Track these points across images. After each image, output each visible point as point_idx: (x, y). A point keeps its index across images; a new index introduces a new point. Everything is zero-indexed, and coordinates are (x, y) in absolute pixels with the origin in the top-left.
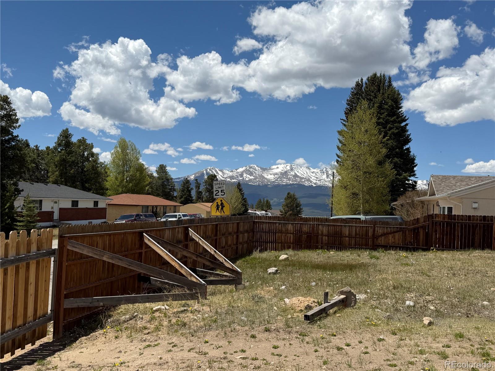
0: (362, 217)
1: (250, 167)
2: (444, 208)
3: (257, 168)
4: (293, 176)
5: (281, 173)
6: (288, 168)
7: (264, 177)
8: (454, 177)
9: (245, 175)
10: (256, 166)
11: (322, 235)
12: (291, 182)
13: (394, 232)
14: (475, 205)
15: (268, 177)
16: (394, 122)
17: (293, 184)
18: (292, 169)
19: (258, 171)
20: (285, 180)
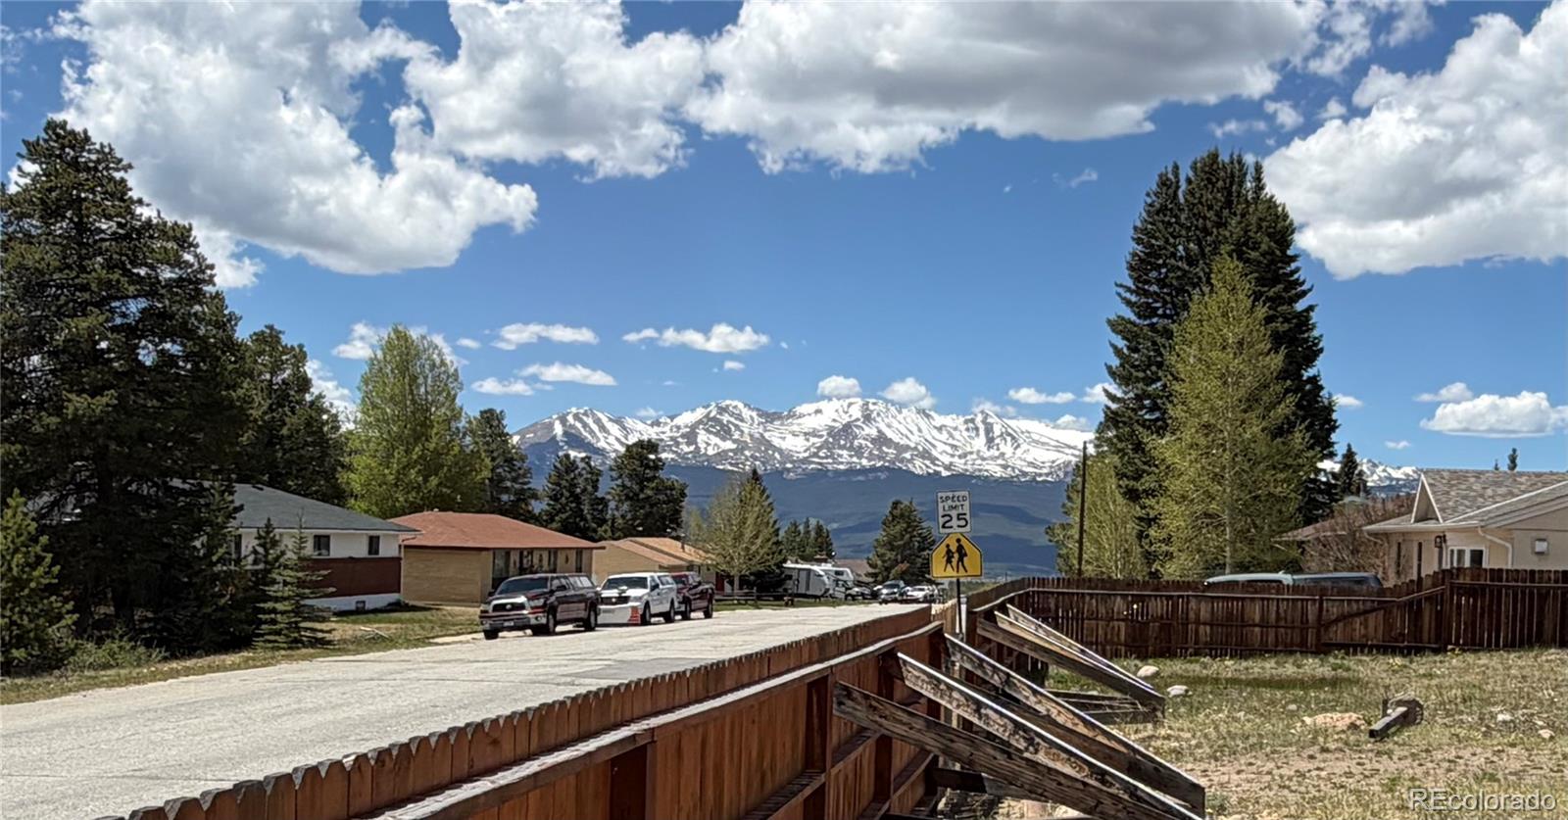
1: (722, 410)
2: (1461, 552)
3: (746, 413)
4: (874, 441)
5: (831, 431)
6: (856, 412)
7: (769, 445)
9: (702, 436)
10: (741, 405)
12: (865, 462)
13: (1365, 611)
14: (1541, 547)
15: (784, 445)
17: (873, 469)
18: (868, 418)
19: (750, 424)
20: (845, 453)
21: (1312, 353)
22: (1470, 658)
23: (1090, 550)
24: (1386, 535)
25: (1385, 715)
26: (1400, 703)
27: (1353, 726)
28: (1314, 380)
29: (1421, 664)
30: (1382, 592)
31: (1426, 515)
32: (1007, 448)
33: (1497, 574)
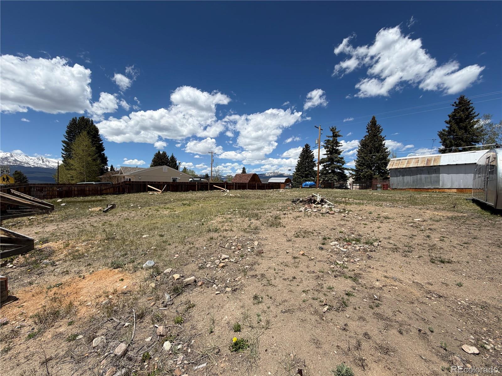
0: (94, 183)
2: (127, 179)
4: (14, 160)
5: (2, 158)
6: (8, 155)
8: (130, 168)
11: (74, 191)
13: (110, 188)
14: (140, 178)
16: (96, 141)
17: (13, 165)
18: (12, 156)
21: (103, 150)
22: (128, 194)
23: (60, 179)
24: (115, 177)
25: (107, 207)
26: (111, 205)
27: (100, 210)
28: (104, 154)
29: (119, 196)
30: (113, 185)
31: (122, 173)
32: (47, 163)
33: (133, 182)
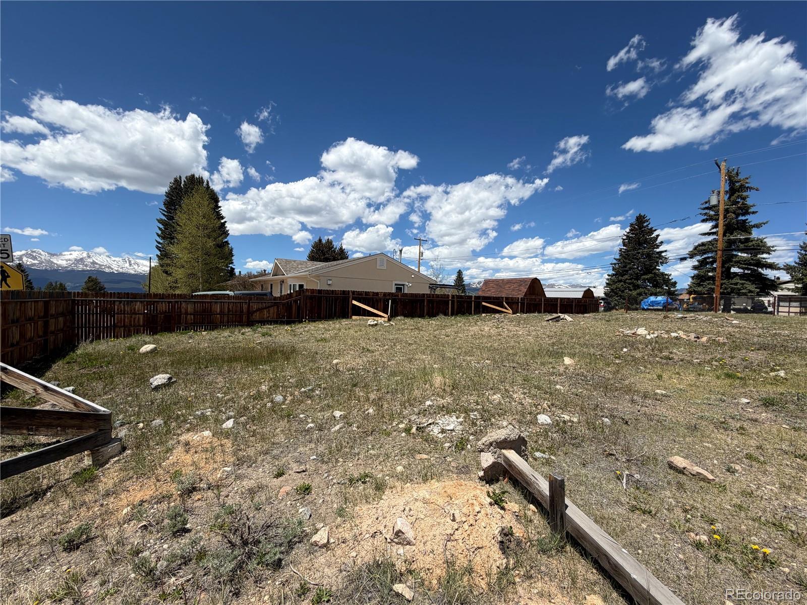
0: (231, 293)
1: (33, 252)
2: (294, 285)
3: (42, 253)
4: (91, 263)
5: (76, 260)
6: (85, 255)
7: (52, 262)
9: (25, 259)
10: (41, 251)
11: (186, 313)
12: (88, 268)
13: (269, 307)
14: (330, 282)
15: (58, 263)
17: (91, 270)
18: (89, 257)
19: (44, 256)
20: (81, 266)
23: (152, 289)
32: (136, 267)
